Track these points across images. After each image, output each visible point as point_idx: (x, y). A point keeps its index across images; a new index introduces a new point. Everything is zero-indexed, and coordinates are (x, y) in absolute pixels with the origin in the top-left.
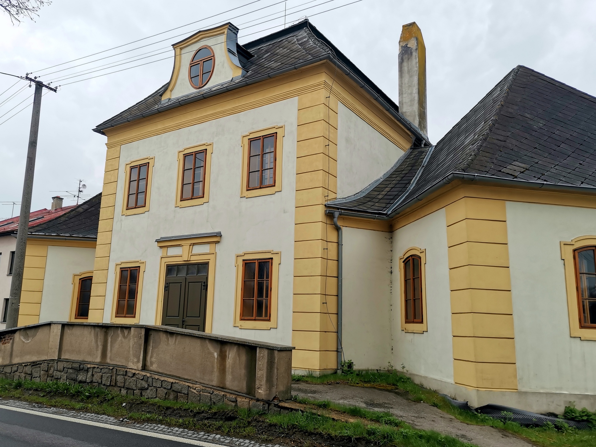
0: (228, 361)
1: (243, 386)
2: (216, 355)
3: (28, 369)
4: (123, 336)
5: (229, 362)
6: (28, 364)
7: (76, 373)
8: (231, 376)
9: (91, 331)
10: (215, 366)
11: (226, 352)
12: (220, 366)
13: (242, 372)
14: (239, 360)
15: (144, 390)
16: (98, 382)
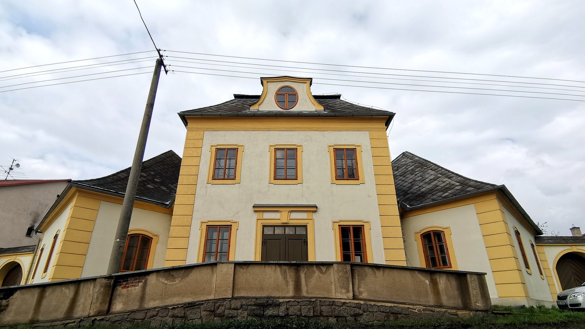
0: (440, 286)
1: (459, 302)
2: (427, 282)
3: (178, 312)
4: (320, 272)
5: (442, 287)
6: (180, 306)
7: (262, 309)
8: (446, 296)
9: (276, 269)
10: (429, 290)
11: (436, 279)
12: (433, 290)
13: (455, 293)
14: (450, 284)
15: (358, 316)
16: (296, 315)
